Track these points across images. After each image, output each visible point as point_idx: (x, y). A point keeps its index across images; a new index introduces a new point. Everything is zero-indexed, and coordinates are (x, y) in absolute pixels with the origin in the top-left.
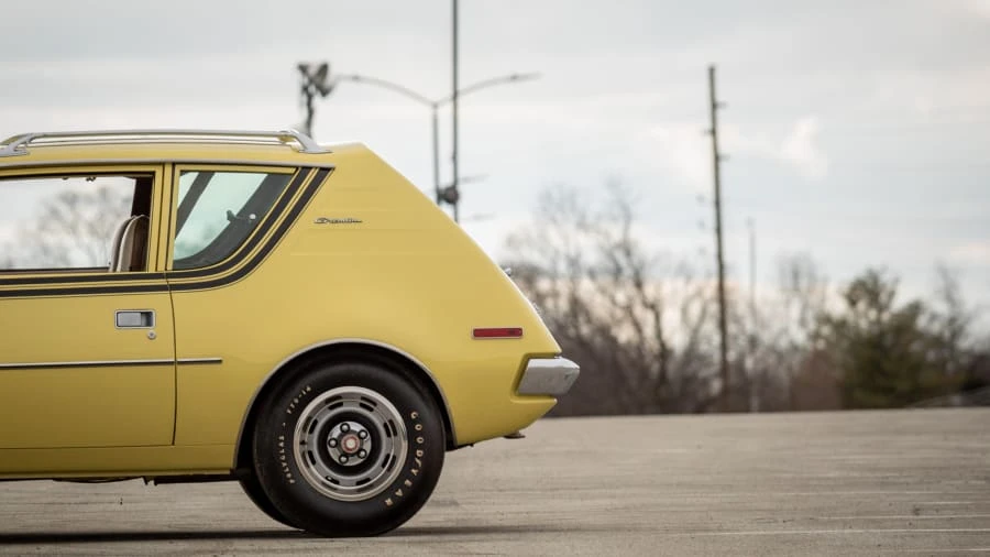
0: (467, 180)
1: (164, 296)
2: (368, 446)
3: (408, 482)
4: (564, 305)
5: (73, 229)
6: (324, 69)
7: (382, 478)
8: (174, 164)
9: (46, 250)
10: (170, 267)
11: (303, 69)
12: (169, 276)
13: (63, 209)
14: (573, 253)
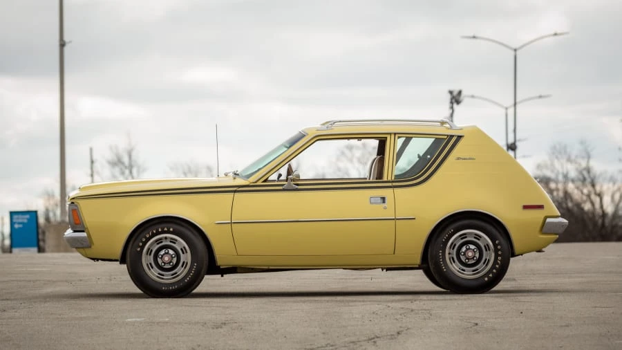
0: (519, 140)
1: (391, 190)
2: (477, 255)
3: (494, 271)
4: (561, 194)
5: (351, 161)
6: (460, 93)
7: (483, 269)
8: (395, 134)
9: (339, 169)
10: (393, 178)
11: (451, 92)
12: (393, 182)
13: (347, 152)
14: (565, 172)
